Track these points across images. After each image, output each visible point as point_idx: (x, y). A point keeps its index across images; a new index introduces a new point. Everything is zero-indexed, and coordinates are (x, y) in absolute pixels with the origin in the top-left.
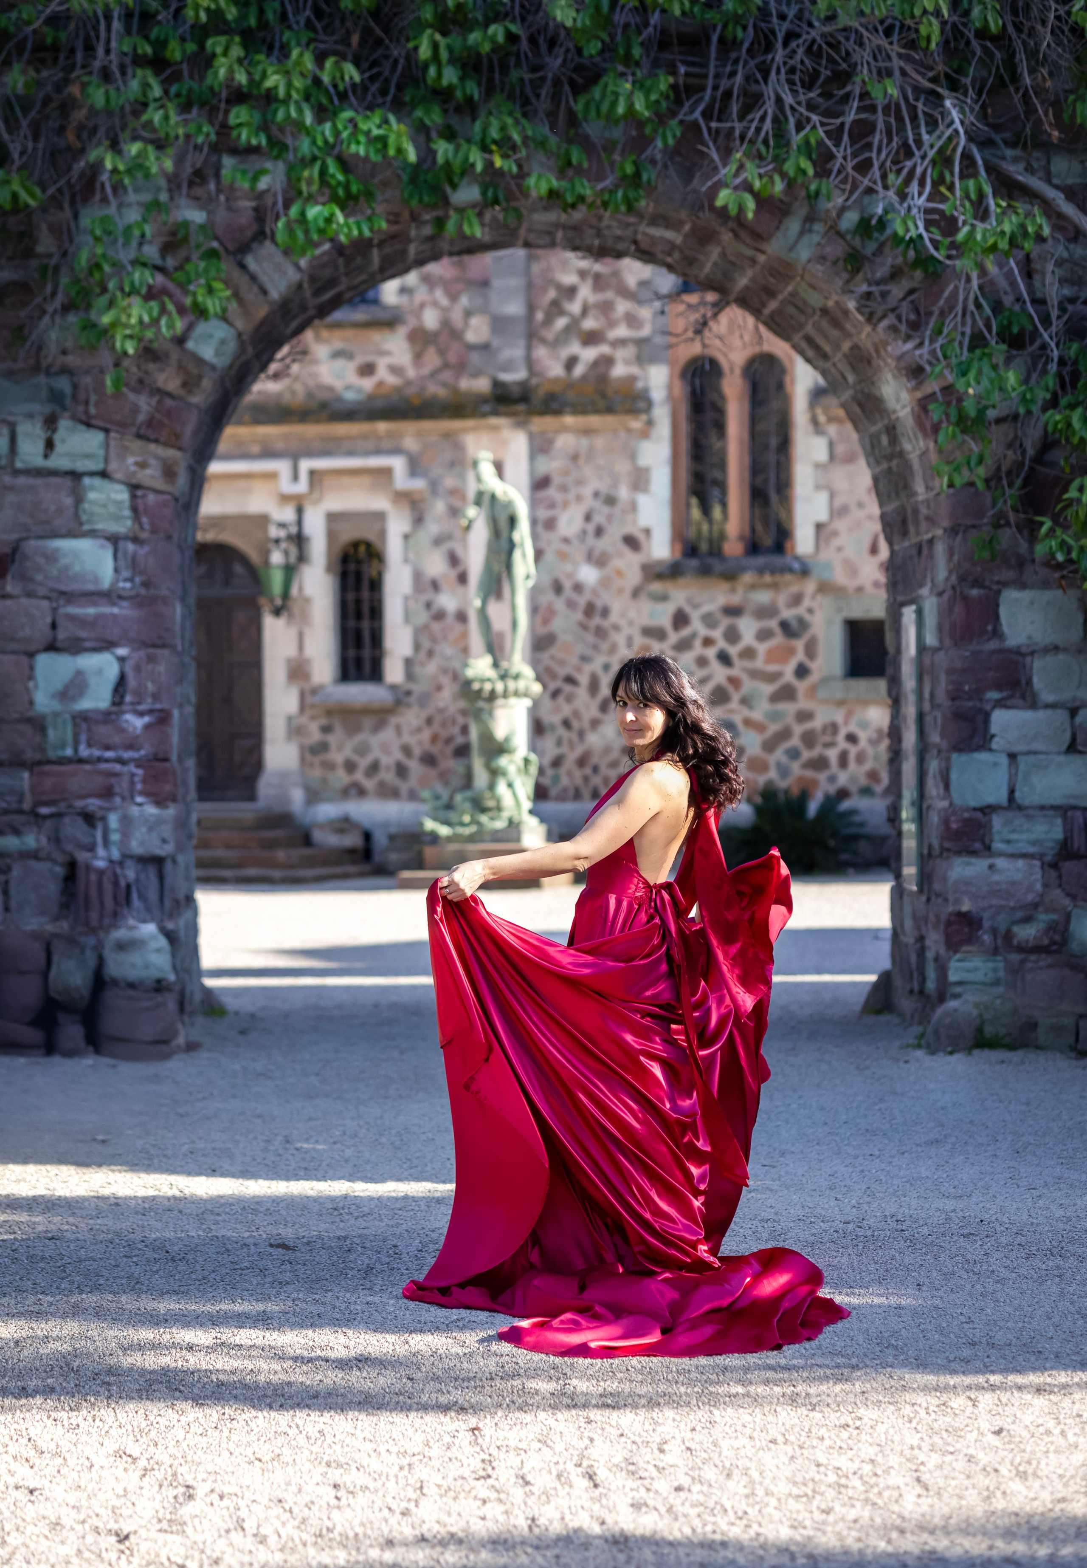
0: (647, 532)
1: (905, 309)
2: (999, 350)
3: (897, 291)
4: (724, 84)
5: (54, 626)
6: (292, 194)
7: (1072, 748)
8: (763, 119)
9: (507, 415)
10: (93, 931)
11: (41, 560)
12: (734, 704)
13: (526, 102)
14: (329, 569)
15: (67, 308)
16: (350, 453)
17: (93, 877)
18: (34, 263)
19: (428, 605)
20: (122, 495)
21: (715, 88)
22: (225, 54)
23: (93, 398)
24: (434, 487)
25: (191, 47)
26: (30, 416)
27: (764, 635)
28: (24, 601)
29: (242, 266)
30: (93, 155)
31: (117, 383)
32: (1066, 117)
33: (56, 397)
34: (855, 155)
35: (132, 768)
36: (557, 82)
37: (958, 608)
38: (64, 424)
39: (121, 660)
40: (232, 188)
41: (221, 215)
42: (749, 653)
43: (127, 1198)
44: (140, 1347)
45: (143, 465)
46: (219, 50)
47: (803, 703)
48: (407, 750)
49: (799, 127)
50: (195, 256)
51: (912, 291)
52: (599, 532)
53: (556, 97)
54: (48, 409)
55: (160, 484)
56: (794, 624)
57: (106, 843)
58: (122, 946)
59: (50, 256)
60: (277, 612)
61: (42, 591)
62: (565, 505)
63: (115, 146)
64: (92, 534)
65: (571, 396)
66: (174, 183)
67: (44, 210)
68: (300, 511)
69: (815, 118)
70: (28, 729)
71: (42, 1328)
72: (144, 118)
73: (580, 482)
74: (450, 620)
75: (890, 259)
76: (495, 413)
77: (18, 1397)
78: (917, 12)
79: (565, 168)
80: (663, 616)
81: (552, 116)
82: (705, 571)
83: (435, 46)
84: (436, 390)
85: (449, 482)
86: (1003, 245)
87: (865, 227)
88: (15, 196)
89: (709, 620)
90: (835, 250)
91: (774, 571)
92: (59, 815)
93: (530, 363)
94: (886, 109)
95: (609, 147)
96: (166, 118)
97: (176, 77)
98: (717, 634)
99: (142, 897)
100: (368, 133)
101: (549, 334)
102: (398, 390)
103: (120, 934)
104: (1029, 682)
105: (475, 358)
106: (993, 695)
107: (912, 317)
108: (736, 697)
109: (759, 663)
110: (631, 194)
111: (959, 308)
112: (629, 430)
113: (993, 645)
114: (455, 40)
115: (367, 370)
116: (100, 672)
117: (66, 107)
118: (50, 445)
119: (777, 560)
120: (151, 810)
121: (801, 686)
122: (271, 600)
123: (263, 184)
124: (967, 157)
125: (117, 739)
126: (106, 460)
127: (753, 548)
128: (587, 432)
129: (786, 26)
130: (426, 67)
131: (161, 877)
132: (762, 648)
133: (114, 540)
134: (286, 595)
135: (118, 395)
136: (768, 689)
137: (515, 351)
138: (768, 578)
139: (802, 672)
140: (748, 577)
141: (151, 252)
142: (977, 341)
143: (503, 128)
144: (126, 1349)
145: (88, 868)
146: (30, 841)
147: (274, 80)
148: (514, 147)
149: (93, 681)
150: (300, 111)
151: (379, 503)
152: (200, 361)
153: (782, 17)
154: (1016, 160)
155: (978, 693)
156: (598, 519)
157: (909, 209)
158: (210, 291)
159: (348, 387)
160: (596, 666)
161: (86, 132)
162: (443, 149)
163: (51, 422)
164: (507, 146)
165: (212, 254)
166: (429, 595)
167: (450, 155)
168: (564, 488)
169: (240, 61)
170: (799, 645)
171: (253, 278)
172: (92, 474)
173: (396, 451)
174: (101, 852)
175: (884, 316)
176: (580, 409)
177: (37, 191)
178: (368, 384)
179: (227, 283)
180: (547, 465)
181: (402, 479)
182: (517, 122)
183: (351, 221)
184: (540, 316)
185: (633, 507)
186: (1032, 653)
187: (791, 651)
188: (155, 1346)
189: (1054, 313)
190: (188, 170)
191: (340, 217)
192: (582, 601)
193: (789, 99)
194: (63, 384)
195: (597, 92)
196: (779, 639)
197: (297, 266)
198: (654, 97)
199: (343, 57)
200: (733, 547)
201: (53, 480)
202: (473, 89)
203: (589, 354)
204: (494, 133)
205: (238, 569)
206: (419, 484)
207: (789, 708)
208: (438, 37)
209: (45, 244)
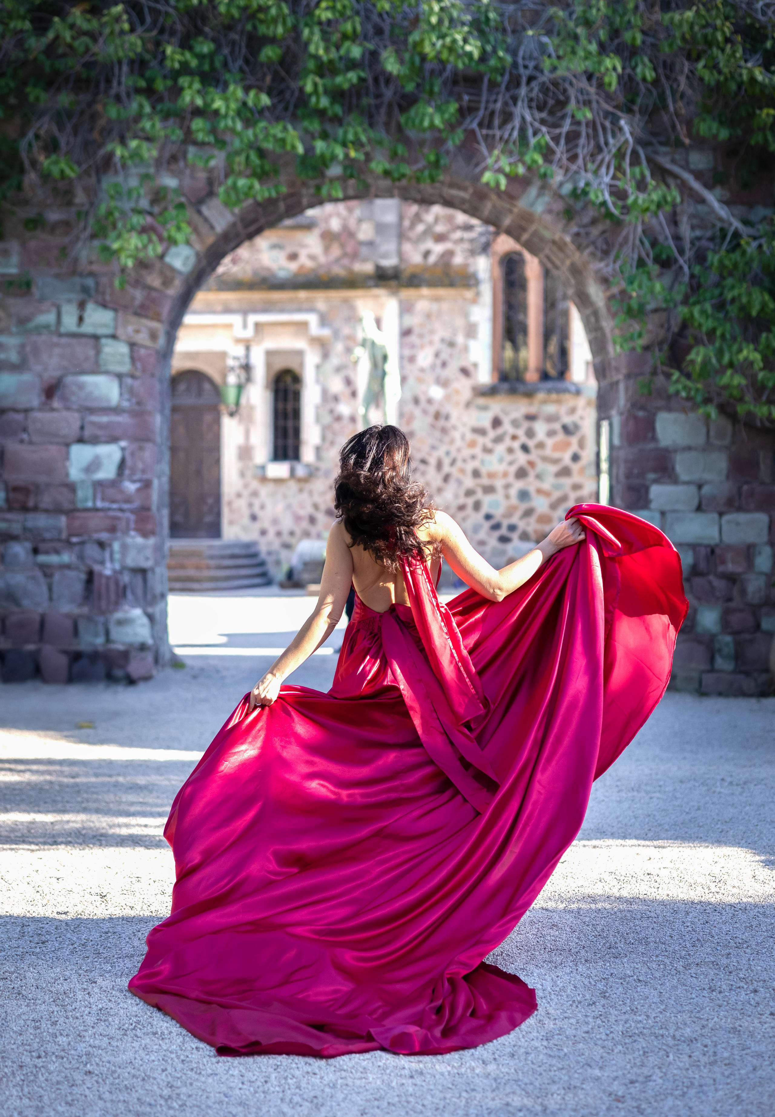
0: (475, 365)
1: (600, 243)
2: (655, 269)
3: (595, 231)
4: (491, 106)
5: (82, 428)
6: (229, 172)
7: (699, 508)
8: (513, 129)
9: (385, 287)
10: (102, 613)
11: (74, 388)
12: (531, 478)
13: (371, 116)
14: (267, 387)
15: (93, 236)
16: (282, 311)
17: (104, 581)
18: (73, 210)
19: (331, 411)
20: (124, 349)
21: (486, 108)
22: (190, 87)
23: (108, 291)
24: (336, 334)
25: (169, 83)
26: (69, 301)
27: (551, 433)
28: (65, 413)
29: (199, 212)
30: (109, 147)
31: (122, 284)
32: (694, 131)
33: (85, 290)
34: (568, 151)
35: (128, 515)
36: (390, 106)
37: (631, 423)
38: (90, 307)
39: (123, 449)
40: (194, 166)
41: (187, 182)
42: (541, 445)
43: (116, 761)
44: (119, 826)
45: (137, 331)
46: (186, 85)
47: (576, 478)
48: (316, 507)
49: (535, 134)
50: (170, 208)
51: (604, 232)
52: (444, 364)
53: (389, 114)
54: (80, 297)
55: (148, 343)
56: (571, 427)
57: (112, 559)
58: (120, 623)
59: (83, 205)
60: (232, 414)
61: (75, 407)
62: (422, 347)
63: (123, 141)
64: (106, 373)
65: (427, 276)
66: (158, 162)
67: (80, 177)
68: (248, 348)
69: (544, 129)
70: (65, 491)
71: (66, 817)
72: (140, 125)
73: (432, 332)
74: (346, 421)
75: (591, 213)
76: (377, 286)
77: (52, 845)
78: (603, 69)
79: (394, 156)
80: (485, 420)
81: (387, 125)
82: (513, 391)
83: (315, 85)
84: (338, 271)
85: (346, 331)
86: (653, 207)
87: (575, 194)
88: (62, 172)
89: (515, 423)
90: (559, 206)
91: (559, 391)
92: (82, 543)
93: (400, 254)
94: (587, 125)
95: (422, 144)
96: (153, 126)
97: (160, 99)
98: (521, 432)
99: (133, 593)
100: (274, 136)
101: (412, 235)
102: (313, 270)
103: (119, 615)
104: (673, 469)
105: (364, 251)
106: (651, 476)
107: (605, 247)
108: (532, 474)
109: (548, 452)
110: (434, 172)
111: (630, 243)
112: (465, 299)
113: (651, 446)
114: (328, 81)
115: (293, 257)
116: (109, 456)
117: (94, 117)
118: (81, 319)
119: (559, 385)
120: (140, 540)
121: (575, 467)
122: (227, 406)
123: (213, 163)
124: (635, 154)
125: (119, 497)
126: (116, 328)
127: (545, 376)
128: (437, 299)
129: (528, 72)
130: (310, 95)
131: (145, 581)
132: (550, 442)
133: (120, 376)
134: (237, 404)
135: (122, 289)
136: (553, 469)
137: (389, 246)
138: (554, 396)
139: (576, 458)
140: (541, 396)
141: (144, 203)
142: (641, 263)
143: (356, 134)
144: (111, 827)
145: (101, 575)
146: (66, 558)
147: (218, 104)
148: (362, 145)
149: (105, 462)
150: (234, 122)
151: (300, 344)
152: (172, 269)
153: (526, 67)
154: (666, 154)
155: (642, 475)
156: (444, 356)
157: (600, 184)
158: (179, 229)
159: (281, 269)
160: (441, 452)
161: (106, 133)
162: (320, 146)
163: (82, 306)
164: (358, 144)
165: (180, 206)
166: (331, 405)
167: (324, 149)
168: (421, 336)
169: (199, 92)
170: (574, 440)
171: (206, 220)
172: (107, 336)
173: (311, 310)
174: (108, 565)
175: (587, 246)
176: (433, 284)
177: (76, 167)
178: (293, 266)
179: (189, 223)
180: (410, 321)
181: (315, 329)
182: (364, 130)
183: (265, 188)
184: (407, 223)
185: (466, 349)
186: (675, 451)
187: (568, 445)
188: (127, 826)
189: (687, 246)
190: (167, 155)
191: (257, 186)
192: (432, 410)
193: (528, 118)
194: (90, 282)
195: (412, 112)
196: (561, 436)
197: (233, 213)
198: (447, 116)
199: (260, 89)
200: (531, 376)
201: (84, 340)
202: (338, 109)
203: (438, 249)
204: (351, 136)
205: (207, 386)
206: (326, 332)
207: (567, 482)
208: (318, 79)
209: (80, 198)
